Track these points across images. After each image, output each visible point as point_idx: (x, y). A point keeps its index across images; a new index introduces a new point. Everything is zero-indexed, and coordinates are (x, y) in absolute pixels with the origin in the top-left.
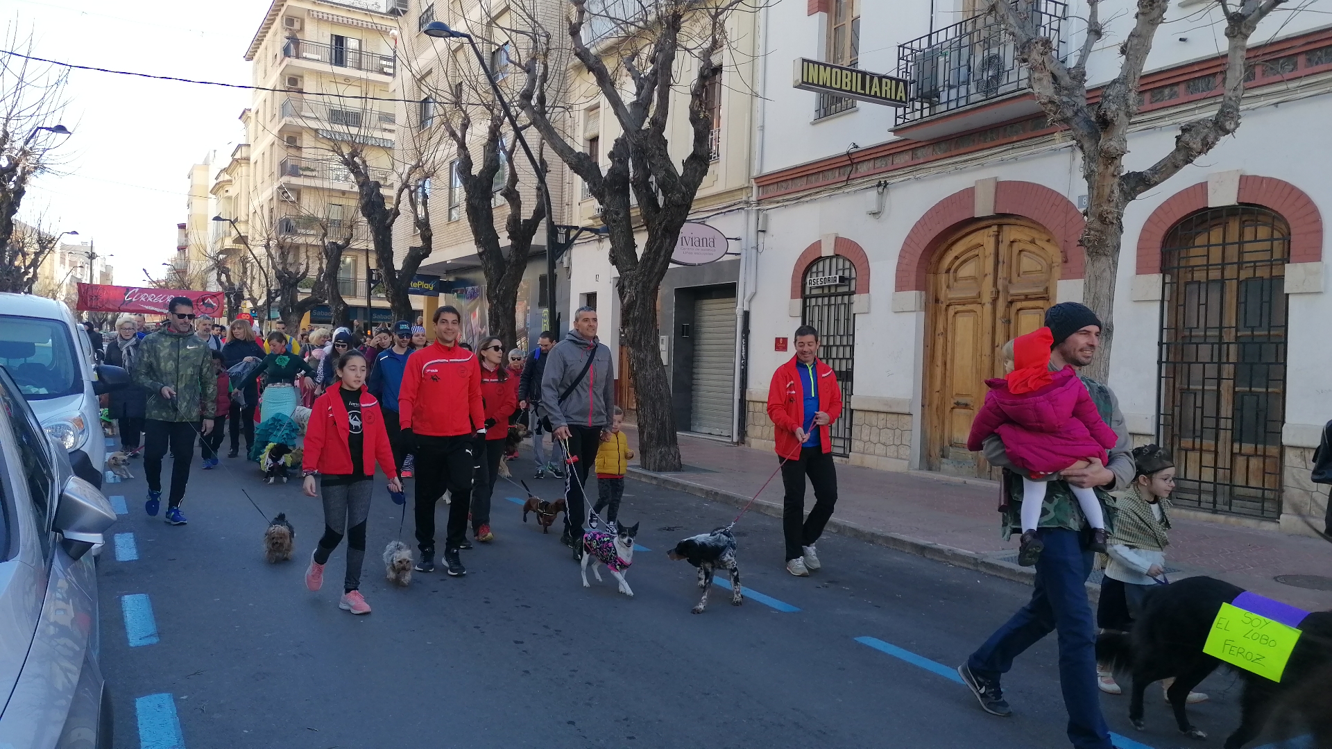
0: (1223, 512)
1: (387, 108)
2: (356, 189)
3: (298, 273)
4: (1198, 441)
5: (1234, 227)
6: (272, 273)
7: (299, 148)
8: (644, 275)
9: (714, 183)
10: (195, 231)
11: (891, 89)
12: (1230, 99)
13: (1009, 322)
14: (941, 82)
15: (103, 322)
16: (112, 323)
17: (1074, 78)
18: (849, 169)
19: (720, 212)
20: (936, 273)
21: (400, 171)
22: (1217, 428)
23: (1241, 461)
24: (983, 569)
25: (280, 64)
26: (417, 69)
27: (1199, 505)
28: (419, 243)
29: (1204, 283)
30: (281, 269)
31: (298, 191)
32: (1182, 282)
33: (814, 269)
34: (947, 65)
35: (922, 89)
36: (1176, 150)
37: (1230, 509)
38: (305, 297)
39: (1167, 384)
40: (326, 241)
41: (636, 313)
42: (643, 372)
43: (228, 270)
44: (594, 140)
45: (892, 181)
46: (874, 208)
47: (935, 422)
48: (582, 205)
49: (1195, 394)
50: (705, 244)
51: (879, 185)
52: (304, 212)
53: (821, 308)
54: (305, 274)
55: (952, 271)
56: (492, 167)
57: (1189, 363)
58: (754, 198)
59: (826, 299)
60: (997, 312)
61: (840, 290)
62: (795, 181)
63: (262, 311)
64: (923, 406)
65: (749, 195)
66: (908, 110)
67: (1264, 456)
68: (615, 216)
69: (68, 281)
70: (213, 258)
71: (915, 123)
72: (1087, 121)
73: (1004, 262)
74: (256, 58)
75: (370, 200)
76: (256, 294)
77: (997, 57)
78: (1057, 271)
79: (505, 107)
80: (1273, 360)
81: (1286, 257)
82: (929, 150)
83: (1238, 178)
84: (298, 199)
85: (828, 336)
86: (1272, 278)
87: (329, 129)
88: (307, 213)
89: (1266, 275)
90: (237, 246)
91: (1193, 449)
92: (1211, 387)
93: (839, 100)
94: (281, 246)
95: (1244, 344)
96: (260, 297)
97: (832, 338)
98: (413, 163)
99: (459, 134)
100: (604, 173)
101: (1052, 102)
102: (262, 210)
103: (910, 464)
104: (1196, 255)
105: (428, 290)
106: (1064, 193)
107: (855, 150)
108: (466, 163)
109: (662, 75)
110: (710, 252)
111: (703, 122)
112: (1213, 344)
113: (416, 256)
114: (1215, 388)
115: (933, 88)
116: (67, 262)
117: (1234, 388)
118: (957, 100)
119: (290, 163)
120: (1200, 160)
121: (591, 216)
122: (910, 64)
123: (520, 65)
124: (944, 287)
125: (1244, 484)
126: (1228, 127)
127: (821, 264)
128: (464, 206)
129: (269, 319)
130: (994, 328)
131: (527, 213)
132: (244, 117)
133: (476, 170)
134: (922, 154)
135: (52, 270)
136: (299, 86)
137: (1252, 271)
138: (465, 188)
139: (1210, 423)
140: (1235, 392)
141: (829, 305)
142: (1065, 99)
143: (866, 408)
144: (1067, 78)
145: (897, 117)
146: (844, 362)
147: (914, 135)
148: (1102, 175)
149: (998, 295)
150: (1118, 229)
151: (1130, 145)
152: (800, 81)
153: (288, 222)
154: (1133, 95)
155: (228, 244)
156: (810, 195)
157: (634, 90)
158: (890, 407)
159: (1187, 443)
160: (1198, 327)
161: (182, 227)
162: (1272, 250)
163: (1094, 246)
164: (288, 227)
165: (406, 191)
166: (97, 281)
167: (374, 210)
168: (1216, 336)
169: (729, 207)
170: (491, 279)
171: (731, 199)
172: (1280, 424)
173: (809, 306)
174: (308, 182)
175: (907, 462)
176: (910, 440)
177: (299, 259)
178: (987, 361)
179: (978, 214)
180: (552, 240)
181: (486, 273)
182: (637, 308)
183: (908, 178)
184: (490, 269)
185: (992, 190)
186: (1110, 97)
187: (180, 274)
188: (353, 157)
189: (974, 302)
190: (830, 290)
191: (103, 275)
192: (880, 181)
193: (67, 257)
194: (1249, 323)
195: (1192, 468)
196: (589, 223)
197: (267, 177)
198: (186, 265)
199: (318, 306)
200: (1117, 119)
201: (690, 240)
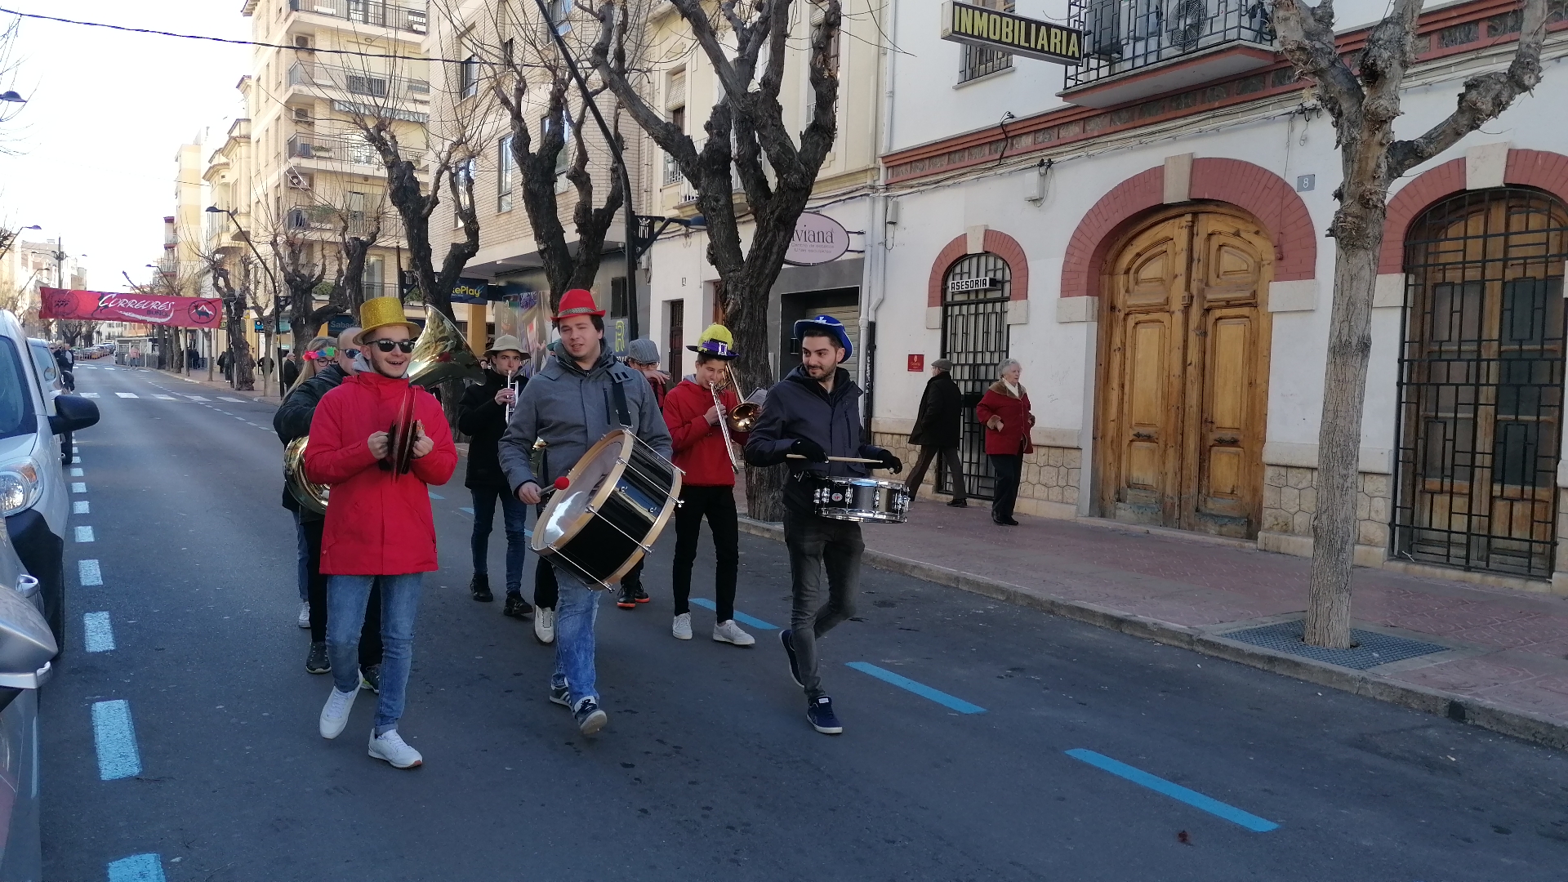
0: (1478, 569)
1: (420, 69)
2: (384, 173)
3: (313, 276)
4: (1447, 482)
5: (1498, 215)
6: (280, 276)
7: (311, 124)
8: (752, 277)
9: (836, 161)
10: (185, 225)
11: (1061, 42)
12: (1528, 46)
13: (1205, 334)
14: (1124, 33)
15: (76, 336)
16: (88, 339)
17: (1319, 20)
18: (1003, 144)
19: (839, 199)
20: (1112, 274)
21: (439, 148)
22: (1473, 466)
23: (1501, 507)
25: (286, 20)
26: (460, 19)
27: (1448, 560)
28: (462, 239)
29: (1457, 284)
30: (291, 271)
31: (310, 176)
32: (1429, 284)
33: (958, 270)
34: (1133, 11)
35: (1100, 42)
36: (1458, 111)
37: (1488, 565)
38: (321, 305)
39: (1408, 410)
40: (346, 237)
41: (742, 326)
43: (227, 273)
44: (679, 111)
45: (1058, 160)
46: (1035, 193)
47: (1110, 458)
48: (665, 191)
49: (1445, 424)
50: (821, 240)
51: (1042, 164)
52: (319, 201)
53: (966, 317)
54: (320, 278)
55: (1132, 271)
56: (554, 143)
57: (1438, 385)
58: (881, 182)
59: (973, 307)
60: (1190, 321)
61: (990, 295)
62: (934, 160)
63: (269, 323)
64: (1094, 438)
65: (876, 178)
66: (1081, 69)
67: (1533, 500)
68: (713, 204)
69: (31, 286)
70: (207, 258)
71: (1090, 85)
72: (1348, 73)
73: (1199, 260)
74: (255, 13)
75: (401, 185)
76: (261, 302)
78: (1269, 271)
79: (572, 66)
80: (1546, 380)
82: (1107, 120)
83: (1507, 152)
84: (311, 185)
85: (975, 353)
86: (1547, 278)
87: (349, 100)
88: (323, 202)
89: (1540, 275)
90: (236, 244)
91: (1442, 492)
92: (1465, 414)
94: (290, 243)
95: (1510, 360)
96: (267, 306)
97: (980, 355)
98: (455, 139)
99: (513, 102)
100: (699, 148)
101: (1301, 48)
102: (267, 200)
103: (1078, 509)
104: (1448, 250)
105: (474, 296)
106: (1279, 173)
107: (1011, 120)
108: (522, 137)
109: (777, 22)
110: (829, 249)
111: (825, 87)
112: (1469, 361)
113: (459, 255)
114: (1472, 415)
115: (1114, 40)
116: (30, 264)
117: (1495, 417)
118: (1146, 55)
119: (299, 142)
120: (1489, 125)
121: (679, 203)
122: (1083, 11)
123: (591, 11)
124: (1122, 291)
125: (1507, 535)
126: (1526, 83)
127: (966, 263)
129: (278, 332)
130: (1186, 341)
131: (599, 201)
132: (242, 86)
133: (534, 147)
134: (1094, 127)
135: (11, 274)
136: (310, 44)
137: (1521, 270)
138: (522, 170)
139: (1463, 459)
140: (1496, 421)
141: (977, 314)
142: (1317, 45)
143: (1047, 443)
144: (1313, 20)
145: (1067, 78)
147: (1087, 100)
148: (1367, 145)
149: (1192, 300)
150: (1381, 215)
151: (1403, 106)
152: (951, 30)
153: (299, 213)
154: (1410, 38)
155: (226, 240)
156: (954, 177)
157: (736, 44)
158: (1054, 439)
159: (1433, 483)
160: (1450, 340)
161: (170, 220)
162: (1547, 243)
163: (1351, 237)
164: (298, 220)
165: (446, 174)
166: (67, 285)
167: (407, 197)
168: (1472, 352)
169: (850, 192)
170: (556, 284)
171: (853, 183)
172: (1553, 461)
173: (952, 316)
174: (322, 165)
175: (1075, 507)
176: (1079, 480)
177: (313, 259)
178: (1176, 383)
179: (1168, 199)
180: (632, 234)
181: (549, 276)
182: (744, 317)
183: (1079, 154)
184: (554, 271)
185: (1187, 169)
186: (1380, 42)
187: (169, 278)
188: (380, 131)
189: (1161, 310)
190: (977, 296)
191: (74, 279)
192: (1043, 160)
193: (29, 256)
194: (1516, 335)
195: (1439, 515)
196: (674, 213)
197: (271, 159)
198: (175, 266)
199: (337, 316)
200: (1390, 71)
201: (803, 234)
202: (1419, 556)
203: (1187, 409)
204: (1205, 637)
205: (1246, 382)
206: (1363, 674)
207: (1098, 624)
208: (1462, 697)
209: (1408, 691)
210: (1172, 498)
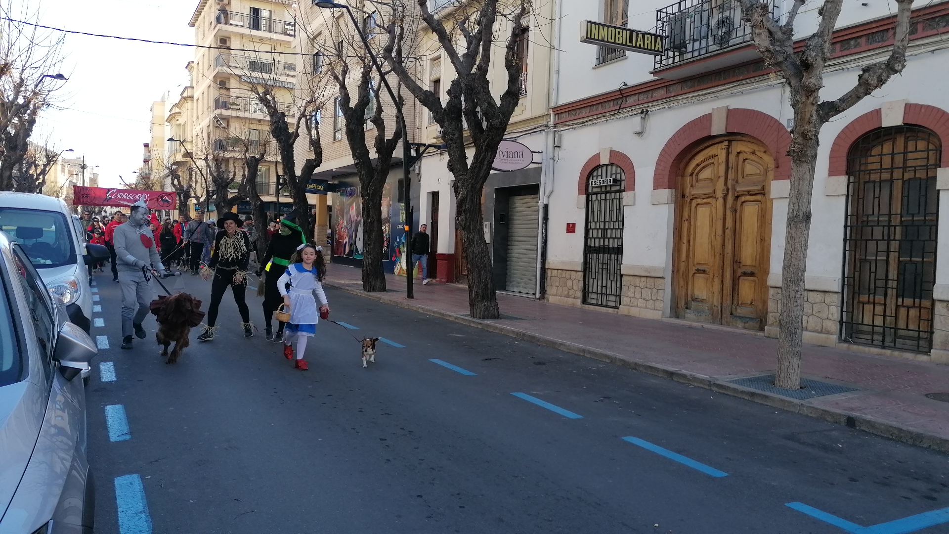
0: (889, 348)
1: (290, 59)
2: (268, 118)
3: (228, 178)
4: (872, 297)
5: (900, 142)
6: (210, 178)
7: (228, 89)
8: (473, 179)
9: (523, 112)
10: (155, 149)
11: (651, 42)
12: (899, 47)
13: (736, 211)
14: (687, 37)
17: (784, 33)
18: (620, 101)
19: (527, 133)
20: (683, 176)
21: (299, 105)
22: (886, 288)
23: (903, 311)
24: (715, 389)
25: (214, 29)
26: (311, 31)
27: (872, 342)
28: (313, 156)
29: (877, 182)
30: (216, 175)
31: (227, 120)
32: (862, 182)
33: (595, 174)
34: (692, 24)
35: (674, 42)
36: (858, 85)
37: (895, 345)
38: (233, 195)
39: (850, 255)
40: (247, 156)
41: (467, 206)
42: (472, 248)
43: (179, 176)
44: (437, 82)
45: (652, 110)
46: (639, 129)
47: (682, 284)
48: (429, 128)
49: (870, 263)
50: (516, 157)
51: (642, 112)
52: (232, 135)
53: (600, 202)
54: (233, 179)
55: (694, 174)
56: (364, 101)
57: (866, 241)
58: (552, 123)
59: (603, 195)
60: (727, 204)
61: (614, 188)
62: (581, 110)
63: (203, 206)
64: (673, 272)
65: (548, 120)
66: (663, 58)
67: (920, 307)
68: (451, 136)
69: (67, 184)
70: (168, 168)
71: (668, 67)
72: (794, 64)
73: (732, 168)
74: (197, 25)
75: (278, 126)
76: (199, 194)
77: (728, 18)
78: (771, 174)
79: (374, 58)
80: (927, 237)
81: (938, 163)
82: (679, 87)
83: (904, 105)
84: (228, 125)
85: (605, 222)
86: (927, 178)
87: (249, 75)
88: (234, 136)
89: (923, 176)
90: (185, 159)
91: (869, 302)
92: (882, 257)
93: (614, 50)
94: (216, 159)
95: (906, 226)
96: (202, 196)
97: (607, 224)
98: (308, 99)
99: (341, 78)
100: (444, 105)
101: (768, 51)
102: (202, 134)
103: (663, 313)
104: (872, 162)
105: (320, 190)
106: (777, 117)
107: (625, 87)
108: (346, 98)
109: (486, 34)
110: (521, 162)
111: (515, 67)
112: (884, 226)
113: (311, 165)
114: (885, 258)
115: (682, 41)
116: (66, 171)
117: (899, 259)
118: (700, 50)
119: (221, 100)
120: (876, 92)
121: (435, 136)
122: (665, 24)
123: (383, 27)
124: (689, 186)
125: (905, 328)
126: (896, 68)
127: (600, 170)
128: (344, 129)
129: (208, 211)
130: (725, 215)
131: (389, 134)
132: (189, 67)
133: (353, 103)
134: (674, 90)
135: (56, 177)
136: (228, 45)
137: (913, 174)
138: (345, 117)
139: (880, 283)
140: (899, 262)
141: (606, 200)
142: (778, 48)
143: (632, 274)
144: (780, 33)
145: (655, 63)
146: (616, 240)
147: (668, 75)
148: (804, 104)
149: (728, 191)
150: (815, 143)
151: (824, 83)
152: (585, 37)
153: (220, 142)
154: (827, 45)
155: (179, 157)
156: (592, 120)
157: (466, 45)
158: (649, 273)
159: (864, 298)
160: (873, 214)
161: (147, 146)
162: (928, 158)
163: (798, 156)
164: (220, 145)
165: (303, 119)
166: (87, 184)
167: (281, 133)
168: (886, 221)
169: (534, 129)
170: (364, 182)
171: (536, 123)
172: (932, 284)
173: (591, 200)
174: (234, 113)
175: (661, 312)
176: (664, 296)
177: (228, 168)
178: (719, 239)
179: (714, 132)
180: (407, 153)
181: (360, 178)
182: (468, 202)
183: (663, 107)
184: (363, 175)
185: (724, 115)
186: (810, 47)
187: (146, 179)
188: (266, 95)
189: (711, 197)
190: (606, 189)
191: (91, 180)
192: (643, 110)
193: (66, 167)
194: (910, 212)
195: (867, 317)
196: (433, 141)
197: (205, 109)
198: (150, 173)
199: (242, 202)
200: (816, 63)
201: (506, 153)
202: (856, 340)
203: (725, 255)
204: (717, 382)
205: (759, 239)
206: (803, 402)
207: (660, 376)
208: (855, 414)
209: (825, 411)
210: (717, 307)
